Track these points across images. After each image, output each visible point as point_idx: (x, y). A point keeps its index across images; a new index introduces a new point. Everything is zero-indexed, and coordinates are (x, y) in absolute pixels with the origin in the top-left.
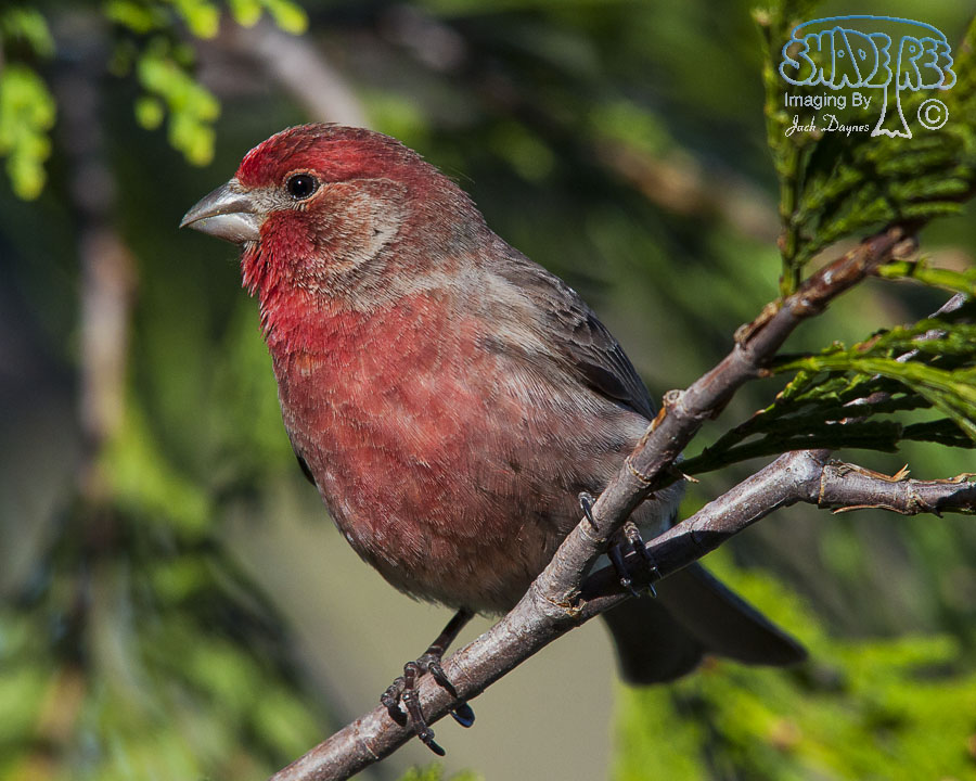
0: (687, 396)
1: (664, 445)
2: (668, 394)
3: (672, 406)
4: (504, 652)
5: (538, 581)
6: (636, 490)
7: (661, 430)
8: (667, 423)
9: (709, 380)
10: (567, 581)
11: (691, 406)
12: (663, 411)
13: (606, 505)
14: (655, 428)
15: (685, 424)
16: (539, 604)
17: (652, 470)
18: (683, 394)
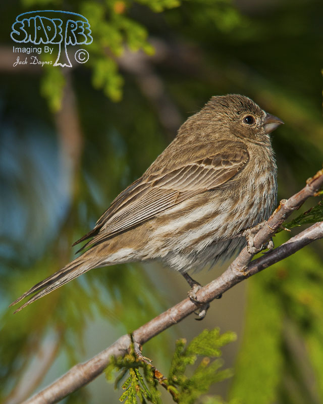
0: (289, 202)
1: (280, 218)
2: (282, 200)
3: (283, 205)
4: (221, 287)
5: (233, 263)
6: (269, 233)
7: (279, 213)
8: (281, 211)
9: (296, 196)
10: (243, 263)
11: (290, 205)
12: (280, 206)
13: (258, 238)
14: (277, 212)
15: (288, 211)
16: (233, 271)
17: (275, 226)
18: (287, 201)
